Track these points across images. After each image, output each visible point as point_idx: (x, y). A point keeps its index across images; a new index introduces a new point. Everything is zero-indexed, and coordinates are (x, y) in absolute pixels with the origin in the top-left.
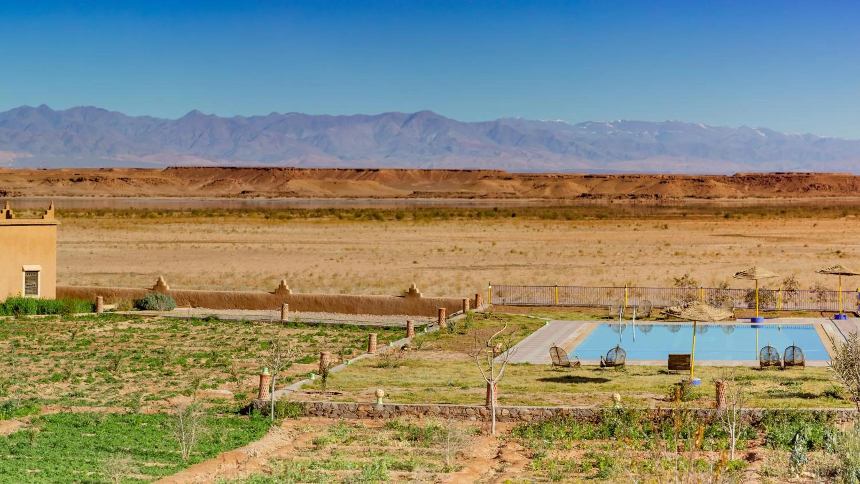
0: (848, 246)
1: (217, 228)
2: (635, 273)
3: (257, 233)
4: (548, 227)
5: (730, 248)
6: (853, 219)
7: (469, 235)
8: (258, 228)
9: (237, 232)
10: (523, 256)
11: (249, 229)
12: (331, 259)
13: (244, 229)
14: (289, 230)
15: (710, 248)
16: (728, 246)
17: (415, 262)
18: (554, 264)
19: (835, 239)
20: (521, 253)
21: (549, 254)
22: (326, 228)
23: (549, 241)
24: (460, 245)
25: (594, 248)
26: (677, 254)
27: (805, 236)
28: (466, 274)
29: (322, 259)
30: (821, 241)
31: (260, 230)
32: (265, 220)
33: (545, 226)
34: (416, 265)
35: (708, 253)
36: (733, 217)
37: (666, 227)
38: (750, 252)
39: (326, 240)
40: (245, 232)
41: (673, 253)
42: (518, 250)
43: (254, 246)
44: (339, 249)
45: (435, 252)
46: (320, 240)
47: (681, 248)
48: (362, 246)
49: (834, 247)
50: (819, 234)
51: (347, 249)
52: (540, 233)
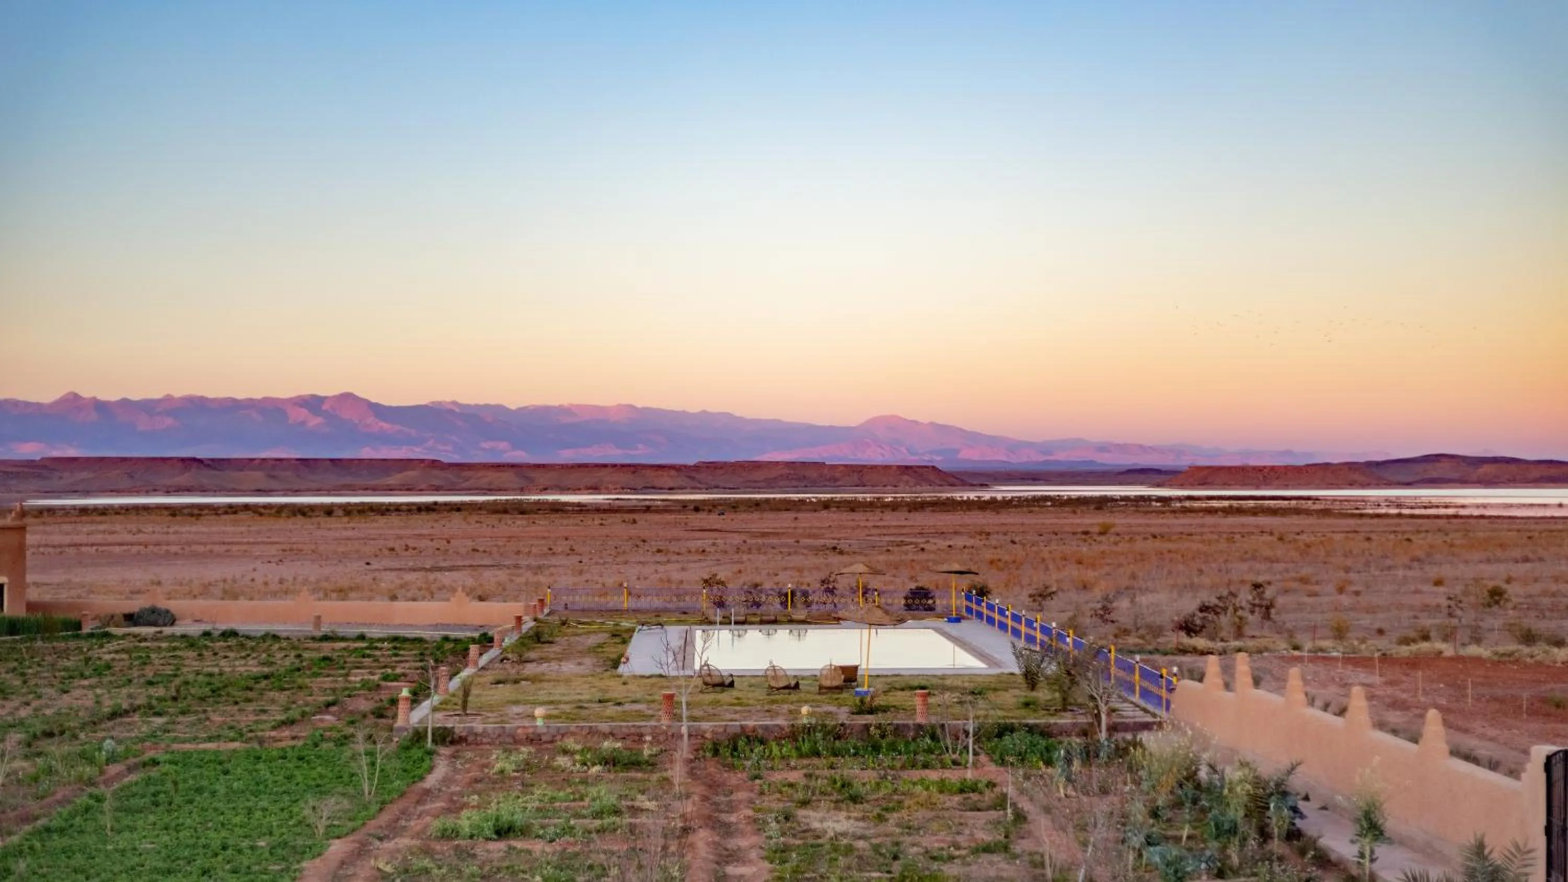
0: (842, 541)
1: (118, 527)
2: (620, 573)
3: (168, 533)
4: (503, 522)
5: (714, 544)
6: (834, 512)
7: (416, 532)
8: (168, 527)
9: (144, 533)
10: (486, 554)
11: (158, 528)
12: (269, 562)
13: (151, 529)
14: (205, 529)
15: (693, 545)
16: (711, 542)
17: (368, 564)
18: (526, 563)
19: (823, 535)
20: (485, 552)
21: (518, 553)
22: (249, 526)
23: (510, 537)
24: (411, 543)
25: (562, 546)
26: (659, 551)
27: (790, 531)
28: (432, 576)
29: (259, 562)
30: (809, 536)
31: (171, 530)
32: (170, 518)
33: (500, 521)
34: (368, 567)
35: (693, 550)
36: (704, 510)
37: (635, 522)
38: (738, 549)
39: (251, 540)
40: (154, 532)
41: (655, 550)
42: (481, 549)
43: (174, 549)
44: (273, 550)
45: (386, 552)
46: (246, 540)
47: (661, 545)
48: (300, 546)
49: (830, 543)
50: (804, 528)
51: (284, 550)
52: (495, 530)
